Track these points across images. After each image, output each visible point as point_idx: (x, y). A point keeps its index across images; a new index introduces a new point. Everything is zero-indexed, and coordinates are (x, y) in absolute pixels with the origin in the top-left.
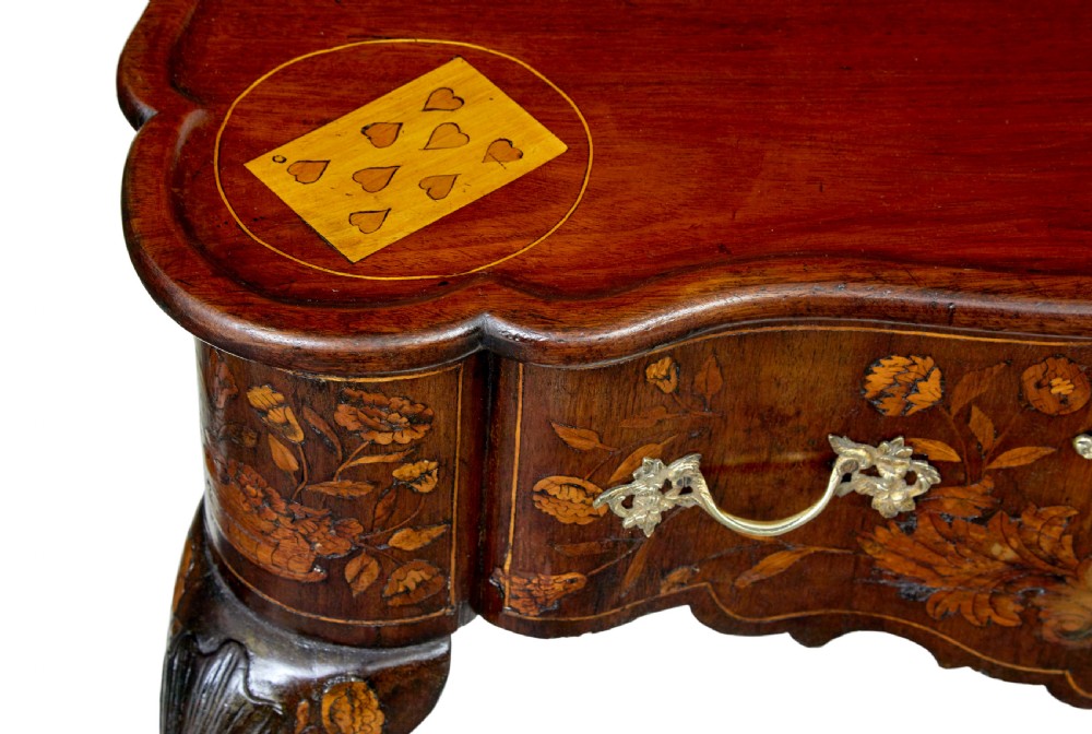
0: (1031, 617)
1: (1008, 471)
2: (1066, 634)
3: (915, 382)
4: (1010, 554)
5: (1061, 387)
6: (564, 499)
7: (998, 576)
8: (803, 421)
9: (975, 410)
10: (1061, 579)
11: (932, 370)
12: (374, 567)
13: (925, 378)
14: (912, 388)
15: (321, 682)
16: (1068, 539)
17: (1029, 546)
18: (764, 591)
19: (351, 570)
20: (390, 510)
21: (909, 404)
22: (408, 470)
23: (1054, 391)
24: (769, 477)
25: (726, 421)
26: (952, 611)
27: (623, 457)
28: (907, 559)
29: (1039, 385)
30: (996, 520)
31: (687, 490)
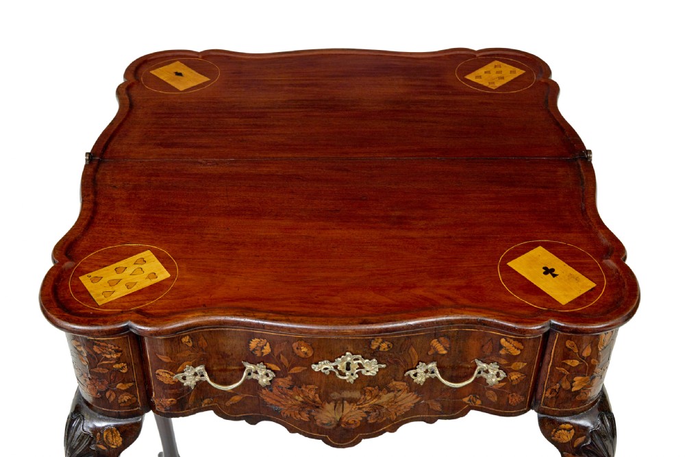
0: (312, 419)
1: (294, 374)
2: (324, 424)
3: (263, 346)
4: (301, 399)
5: (304, 349)
6: (164, 376)
7: (299, 405)
8: (234, 356)
9: (281, 355)
10: (318, 407)
11: (267, 343)
12: (114, 394)
13: (265, 345)
14: (262, 348)
15: (103, 428)
16: (317, 395)
17: (306, 397)
18: (235, 407)
19: (108, 394)
20: (115, 377)
21: (263, 353)
22: (117, 366)
23: (302, 350)
24: (228, 373)
25: (211, 356)
26: (289, 415)
27: (180, 365)
28: (273, 399)
29: (297, 349)
30: (295, 389)
31: (202, 376)
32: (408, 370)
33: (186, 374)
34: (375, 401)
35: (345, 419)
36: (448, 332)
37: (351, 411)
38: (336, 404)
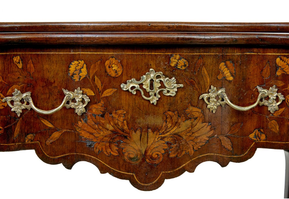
0: (121, 152)
1: (107, 97)
2: (131, 159)
3: (80, 69)
4: (111, 128)
7: (110, 136)
8: (56, 85)
9: (95, 77)
10: (126, 137)
11: (84, 64)
13: (83, 67)
14: (80, 71)
16: (125, 122)
17: (116, 124)
18: (54, 147)
21: (80, 77)
23: (113, 69)
25: (37, 83)
26: (100, 150)
28: (87, 132)
29: (109, 67)
30: (106, 115)
31: (28, 103)
32: (202, 94)
33: (14, 98)
34: (175, 130)
35: (149, 153)
36: (232, 56)
37: (154, 142)
38: (141, 132)
